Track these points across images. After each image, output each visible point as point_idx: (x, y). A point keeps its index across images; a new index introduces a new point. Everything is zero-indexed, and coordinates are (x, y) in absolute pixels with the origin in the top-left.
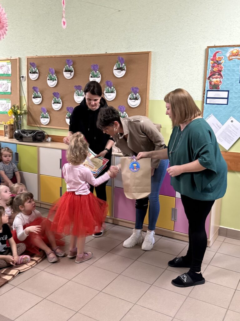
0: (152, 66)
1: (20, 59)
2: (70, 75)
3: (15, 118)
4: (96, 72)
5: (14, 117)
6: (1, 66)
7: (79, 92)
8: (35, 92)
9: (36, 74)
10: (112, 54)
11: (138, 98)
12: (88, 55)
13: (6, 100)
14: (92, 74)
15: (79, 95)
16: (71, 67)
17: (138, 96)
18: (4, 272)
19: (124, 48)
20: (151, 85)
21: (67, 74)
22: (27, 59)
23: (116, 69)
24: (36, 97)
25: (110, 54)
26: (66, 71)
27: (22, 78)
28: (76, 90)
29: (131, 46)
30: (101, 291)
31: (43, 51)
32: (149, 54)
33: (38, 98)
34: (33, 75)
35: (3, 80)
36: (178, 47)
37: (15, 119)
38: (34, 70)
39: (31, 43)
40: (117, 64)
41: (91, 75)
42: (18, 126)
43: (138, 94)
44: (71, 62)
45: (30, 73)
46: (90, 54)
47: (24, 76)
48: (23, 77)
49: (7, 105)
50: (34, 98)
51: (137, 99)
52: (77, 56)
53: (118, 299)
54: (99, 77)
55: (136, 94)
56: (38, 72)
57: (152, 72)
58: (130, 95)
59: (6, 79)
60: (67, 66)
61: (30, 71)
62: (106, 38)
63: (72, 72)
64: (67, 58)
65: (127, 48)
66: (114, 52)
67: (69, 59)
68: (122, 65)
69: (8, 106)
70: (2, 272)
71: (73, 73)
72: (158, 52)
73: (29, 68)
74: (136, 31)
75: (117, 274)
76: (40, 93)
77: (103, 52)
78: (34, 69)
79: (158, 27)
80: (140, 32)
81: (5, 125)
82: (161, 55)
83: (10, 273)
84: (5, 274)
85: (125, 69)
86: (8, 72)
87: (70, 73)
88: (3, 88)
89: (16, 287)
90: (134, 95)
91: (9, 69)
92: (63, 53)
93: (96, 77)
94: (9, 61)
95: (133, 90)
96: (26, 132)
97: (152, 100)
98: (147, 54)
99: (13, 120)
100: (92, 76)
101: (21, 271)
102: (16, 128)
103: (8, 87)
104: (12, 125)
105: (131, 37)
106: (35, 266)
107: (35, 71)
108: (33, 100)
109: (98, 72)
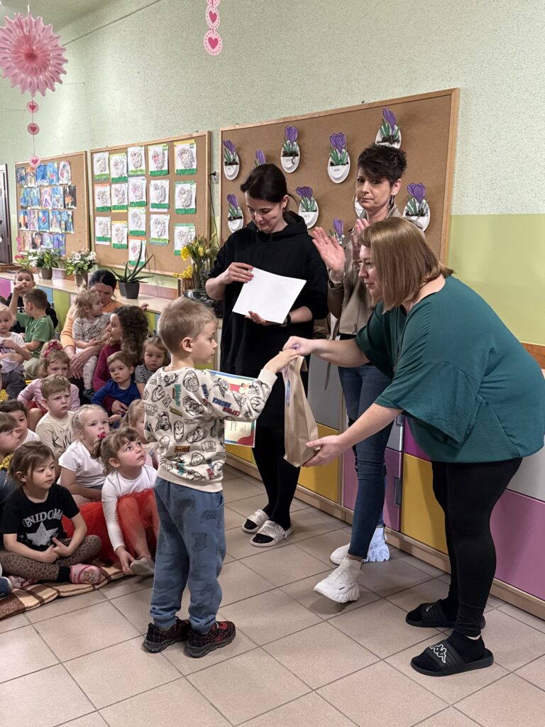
0: (459, 126)
1: (210, 134)
2: (292, 164)
3: (194, 264)
4: (340, 152)
5: (192, 262)
6: (182, 153)
7: (309, 203)
8: (233, 207)
9: (235, 166)
10: (373, 103)
11: (425, 211)
12: (326, 112)
13: (187, 226)
14: (333, 158)
15: (307, 211)
16: (295, 143)
17: (425, 205)
18: (34, 589)
19: (400, 85)
20: (456, 175)
21: (287, 161)
22: (220, 133)
23: (381, 140)
24: (235, 219)
25: (369, 104)
26: (286, 154)
27: (213, 177)
28: (303, 198)
29: (416, 79)
30: (185, 676)
31: (249, 112)
32: (453, 96)
33: (237, 220)
34: (230, 169)
35: (184, 183)
36: (522, 69)
37: (196, 266)
38: (232, 156)
39: (229, 96)
40: (382, 127)
41: (330, 160)
42: (201, 282)
43: (424, 201)
44: (294, 133)
45: (227, 164)
46: (333, 108)
47: (217, 171)
48: (214, 174)
49: (189, 237)
50: (230, 219)
51: (423, 215)
52: (307, 117)
53: (208, 704)
54: (347, 163)
55: (420, 202)
56: (238, 162)
57: (458, 143)
58: (409, 204)
59: (189, 180)
60: (288, 142)
61: (225, 160)
62: (365, 67)
63: (297, 155)
64: (287, 124)
65: (406, 86)
66: (378, 99)
67: (290, 125)
68: (393, 129)
69: (191, 238)
70: (29, 589)
71: (297, 159)
72: (474, 88)
73: (224, 153)
74: (425, 40)
75: (253, 644)
76: (241, 209)
77: (356, 102)
78: (233, 154)
79: (476, 22)
80: (434, 41)
81: (179, 281)
82: (481, 95)
83: (39, 594)
84: (31, 593)
85: (400, 139)
86: (192, 165)
87: (292, 158)
88: (183, 200)
89: (31, 624)
90: (417, 204)
91: (193, 158)
92: (282, 113)
93: (341, 163)
94: (193, 141)
95: (413, 191)
96: (201, 294)
97: (457, 215)
98: (447, 95)
99: (192, 268)
100: (334, 162)
101: (62, 594)
102: (197, 284)
103: (191, 199)
104: (190, 279)
105: (415, 56)
106: (101, 588)
107: (234, 160)
108: (230, 223)
109: (344, 150)
